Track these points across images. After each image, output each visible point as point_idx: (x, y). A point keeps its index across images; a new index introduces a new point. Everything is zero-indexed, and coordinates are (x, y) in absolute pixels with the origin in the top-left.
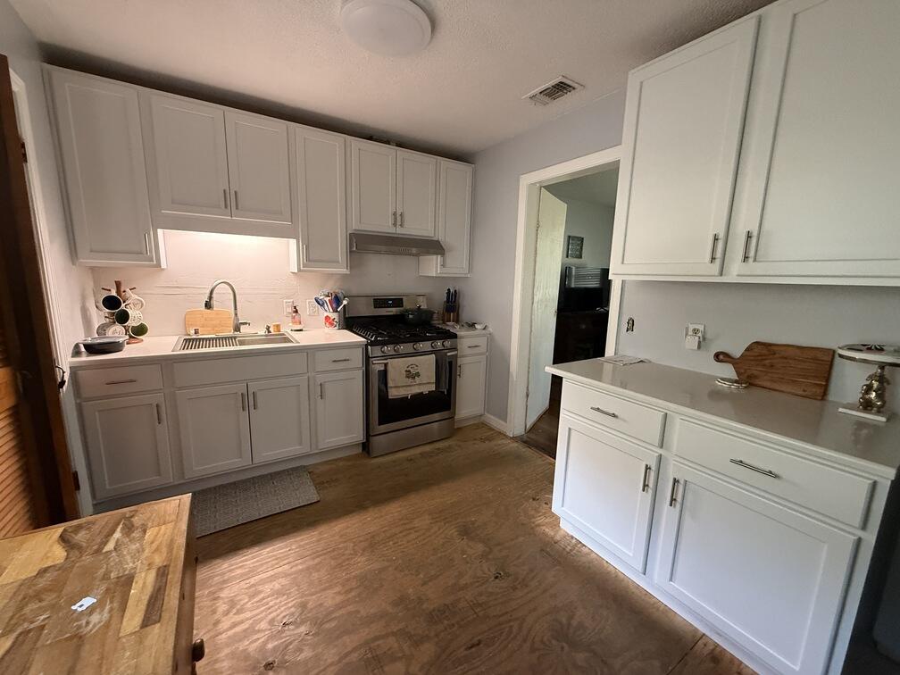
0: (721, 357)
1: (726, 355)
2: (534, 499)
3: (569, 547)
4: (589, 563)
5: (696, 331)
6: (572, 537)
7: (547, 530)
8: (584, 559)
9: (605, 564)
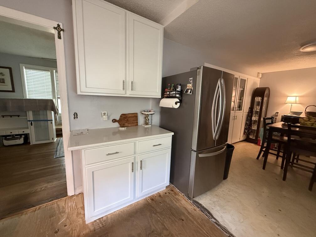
0: (114, 121)
1: (115, 120)
2: (56, 232)
3: (100, 225)
4: (112, 219)
5: (104, 114)
6: (95, 221)
7: (84, 232)
8: (109, 221)
9: (115, 213)
